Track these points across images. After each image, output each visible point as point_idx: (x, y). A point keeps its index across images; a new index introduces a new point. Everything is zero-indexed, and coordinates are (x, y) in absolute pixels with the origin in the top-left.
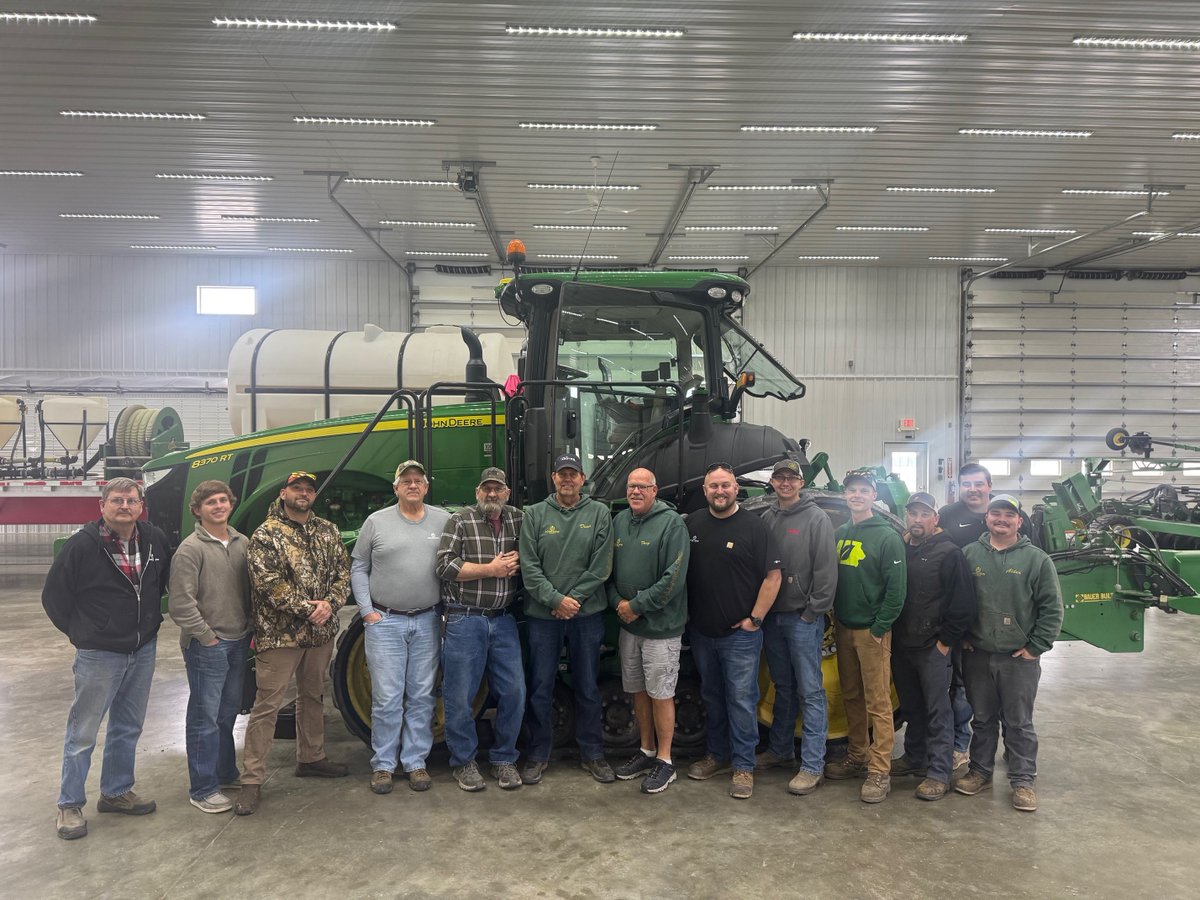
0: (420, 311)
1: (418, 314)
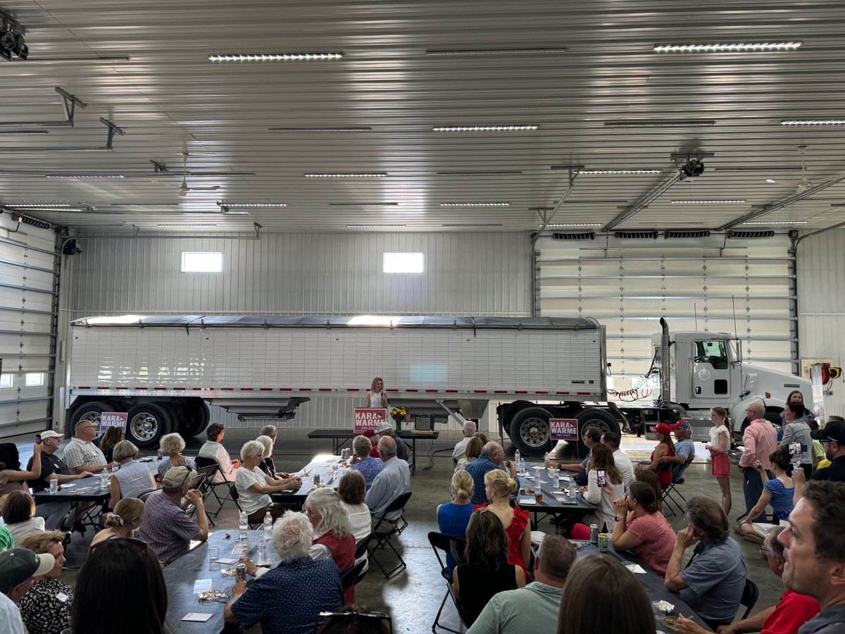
0: (541, 267)
1: (539, 270)
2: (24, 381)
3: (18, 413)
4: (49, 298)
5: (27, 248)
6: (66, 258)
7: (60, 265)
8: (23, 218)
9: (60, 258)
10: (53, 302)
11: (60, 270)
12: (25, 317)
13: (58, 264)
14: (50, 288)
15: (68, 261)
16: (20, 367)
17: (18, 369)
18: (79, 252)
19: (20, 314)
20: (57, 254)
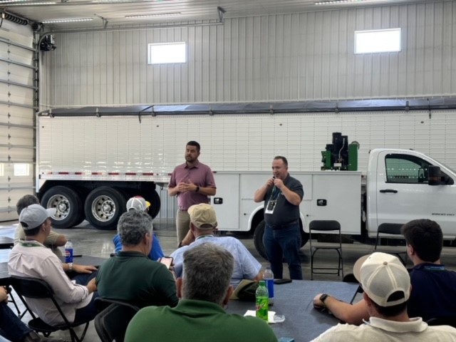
2: (12, 171)
3: (9, 200)
4: (31, 92)
5: (9, 44)
6: (43, 55)
7: (38, 61)
8: (6, 14)
9: (38, 53)
10: (34, 97)
11: (38, 66)
12: (12, 110)
13: (36, 60)
14: (31, 83)
15: (45, 57)
16: (9, 158)
17: (7, 160)
18: (54, 48)
19: (6, 106)
20: (35, 50)
